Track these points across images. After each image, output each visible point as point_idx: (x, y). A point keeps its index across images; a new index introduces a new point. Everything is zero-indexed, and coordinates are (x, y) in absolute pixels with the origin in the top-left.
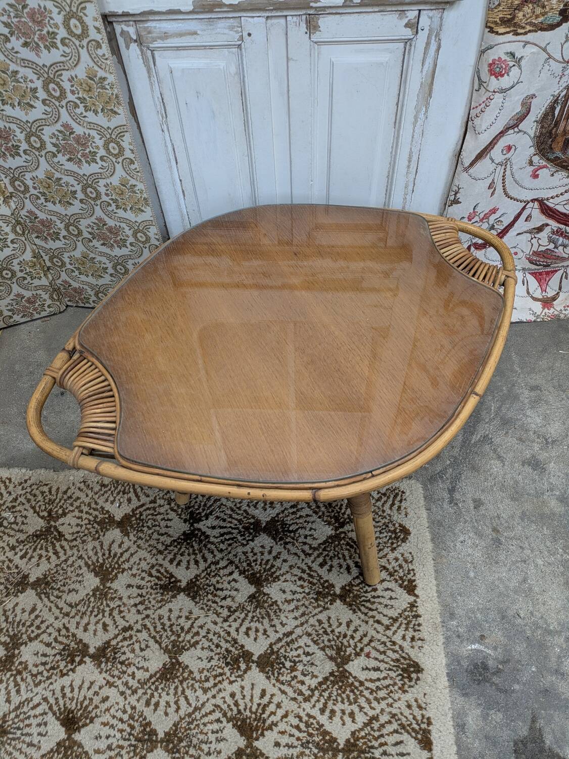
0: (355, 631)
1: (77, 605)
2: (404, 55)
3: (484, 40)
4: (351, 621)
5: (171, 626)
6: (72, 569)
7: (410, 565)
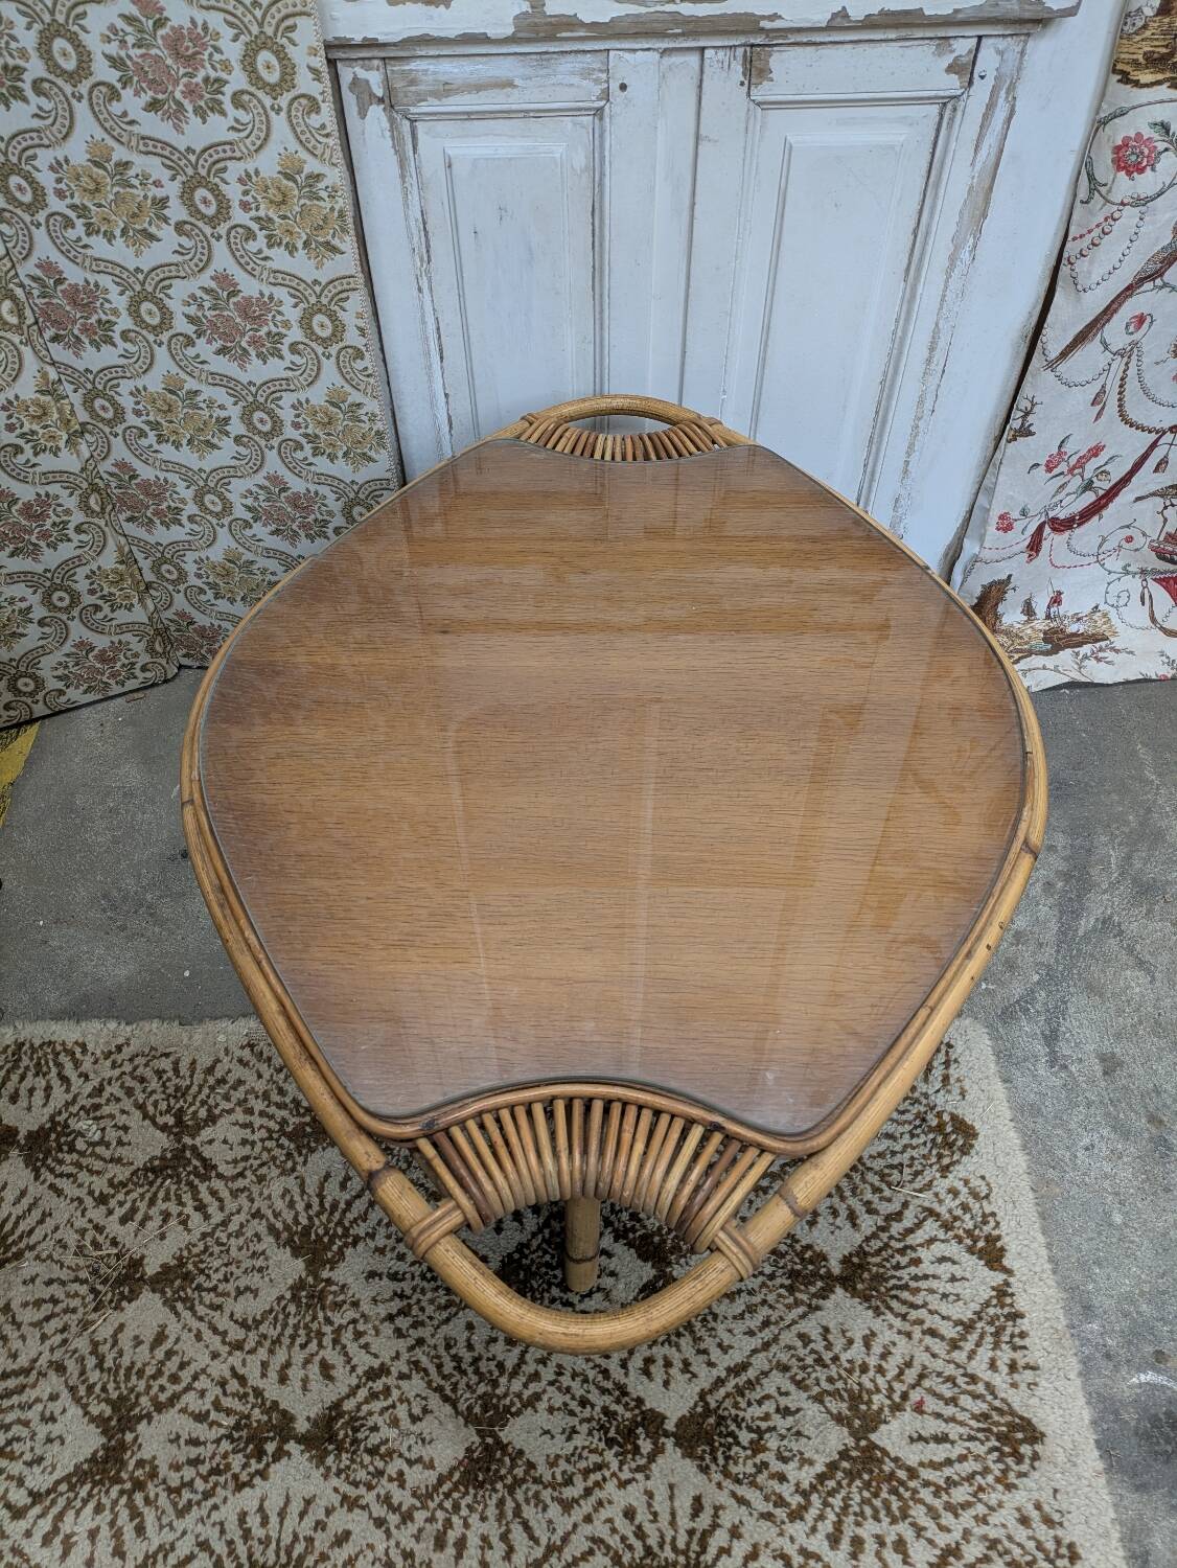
0: (884, 1356)
1: (258, 1323)
2: (938, 131)
3: (1107, 98)
4: (873, 1334)
5: (476, 1361)
6: (241, 1241)
7: (985, 1203)
